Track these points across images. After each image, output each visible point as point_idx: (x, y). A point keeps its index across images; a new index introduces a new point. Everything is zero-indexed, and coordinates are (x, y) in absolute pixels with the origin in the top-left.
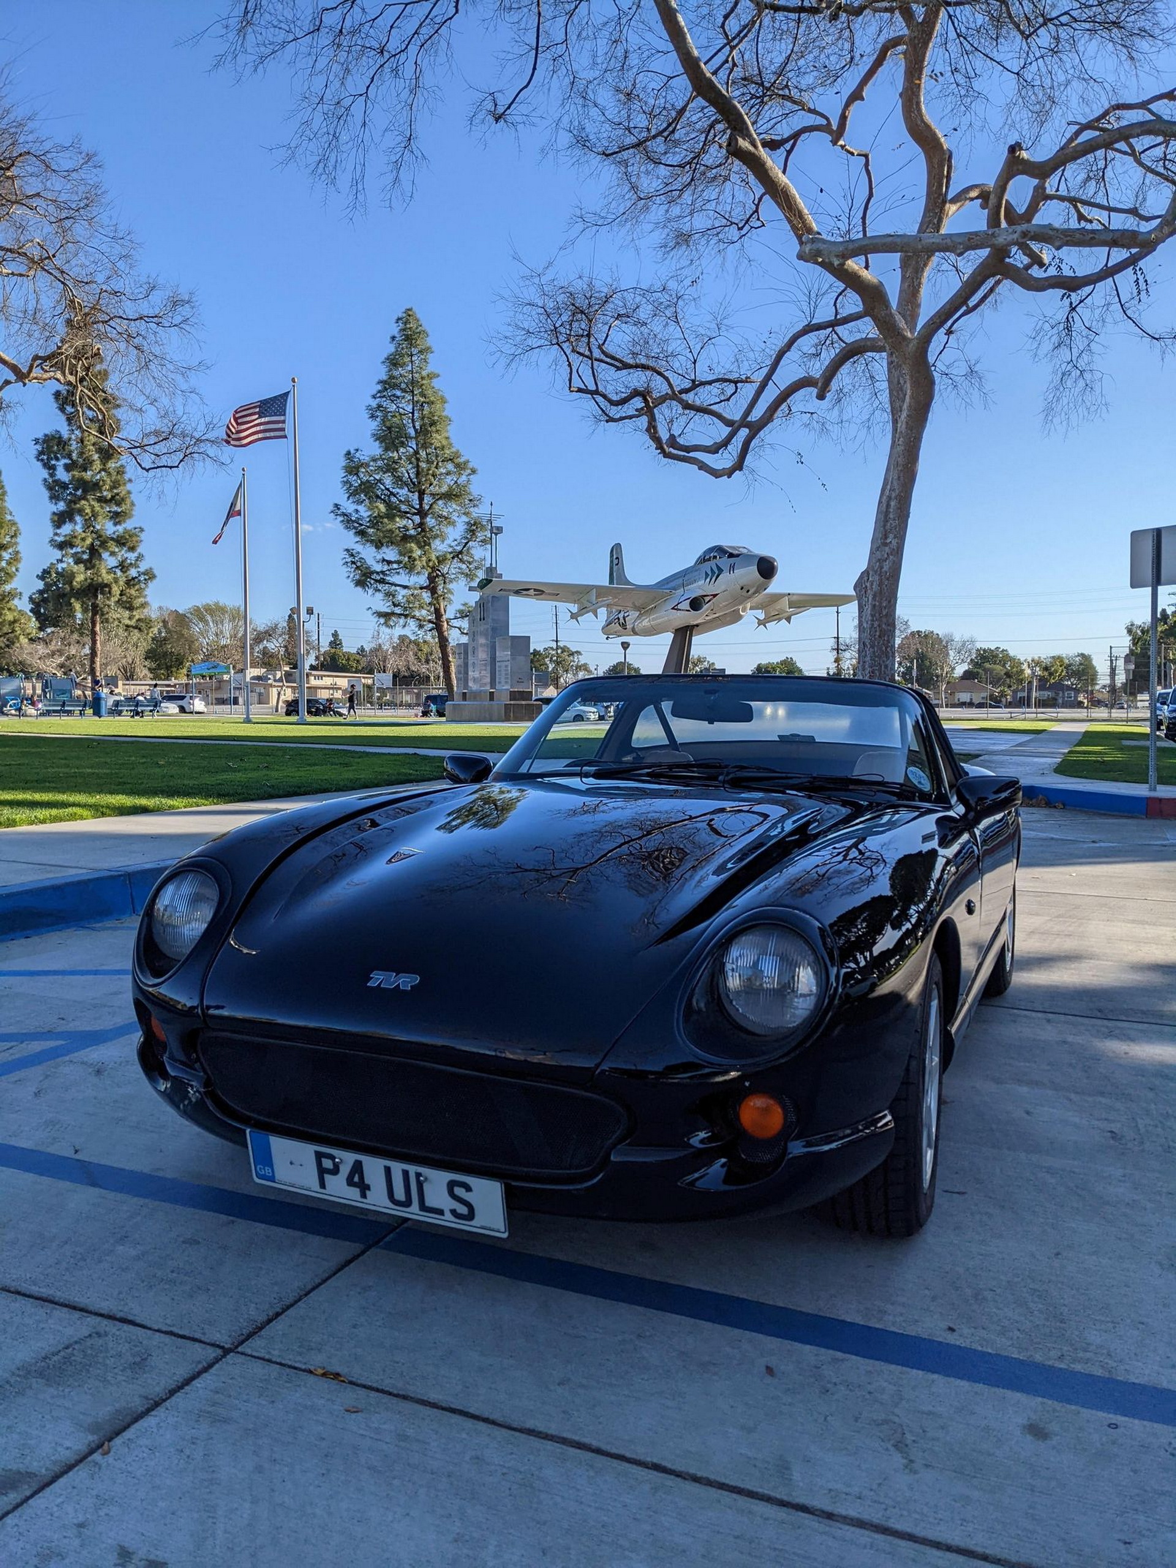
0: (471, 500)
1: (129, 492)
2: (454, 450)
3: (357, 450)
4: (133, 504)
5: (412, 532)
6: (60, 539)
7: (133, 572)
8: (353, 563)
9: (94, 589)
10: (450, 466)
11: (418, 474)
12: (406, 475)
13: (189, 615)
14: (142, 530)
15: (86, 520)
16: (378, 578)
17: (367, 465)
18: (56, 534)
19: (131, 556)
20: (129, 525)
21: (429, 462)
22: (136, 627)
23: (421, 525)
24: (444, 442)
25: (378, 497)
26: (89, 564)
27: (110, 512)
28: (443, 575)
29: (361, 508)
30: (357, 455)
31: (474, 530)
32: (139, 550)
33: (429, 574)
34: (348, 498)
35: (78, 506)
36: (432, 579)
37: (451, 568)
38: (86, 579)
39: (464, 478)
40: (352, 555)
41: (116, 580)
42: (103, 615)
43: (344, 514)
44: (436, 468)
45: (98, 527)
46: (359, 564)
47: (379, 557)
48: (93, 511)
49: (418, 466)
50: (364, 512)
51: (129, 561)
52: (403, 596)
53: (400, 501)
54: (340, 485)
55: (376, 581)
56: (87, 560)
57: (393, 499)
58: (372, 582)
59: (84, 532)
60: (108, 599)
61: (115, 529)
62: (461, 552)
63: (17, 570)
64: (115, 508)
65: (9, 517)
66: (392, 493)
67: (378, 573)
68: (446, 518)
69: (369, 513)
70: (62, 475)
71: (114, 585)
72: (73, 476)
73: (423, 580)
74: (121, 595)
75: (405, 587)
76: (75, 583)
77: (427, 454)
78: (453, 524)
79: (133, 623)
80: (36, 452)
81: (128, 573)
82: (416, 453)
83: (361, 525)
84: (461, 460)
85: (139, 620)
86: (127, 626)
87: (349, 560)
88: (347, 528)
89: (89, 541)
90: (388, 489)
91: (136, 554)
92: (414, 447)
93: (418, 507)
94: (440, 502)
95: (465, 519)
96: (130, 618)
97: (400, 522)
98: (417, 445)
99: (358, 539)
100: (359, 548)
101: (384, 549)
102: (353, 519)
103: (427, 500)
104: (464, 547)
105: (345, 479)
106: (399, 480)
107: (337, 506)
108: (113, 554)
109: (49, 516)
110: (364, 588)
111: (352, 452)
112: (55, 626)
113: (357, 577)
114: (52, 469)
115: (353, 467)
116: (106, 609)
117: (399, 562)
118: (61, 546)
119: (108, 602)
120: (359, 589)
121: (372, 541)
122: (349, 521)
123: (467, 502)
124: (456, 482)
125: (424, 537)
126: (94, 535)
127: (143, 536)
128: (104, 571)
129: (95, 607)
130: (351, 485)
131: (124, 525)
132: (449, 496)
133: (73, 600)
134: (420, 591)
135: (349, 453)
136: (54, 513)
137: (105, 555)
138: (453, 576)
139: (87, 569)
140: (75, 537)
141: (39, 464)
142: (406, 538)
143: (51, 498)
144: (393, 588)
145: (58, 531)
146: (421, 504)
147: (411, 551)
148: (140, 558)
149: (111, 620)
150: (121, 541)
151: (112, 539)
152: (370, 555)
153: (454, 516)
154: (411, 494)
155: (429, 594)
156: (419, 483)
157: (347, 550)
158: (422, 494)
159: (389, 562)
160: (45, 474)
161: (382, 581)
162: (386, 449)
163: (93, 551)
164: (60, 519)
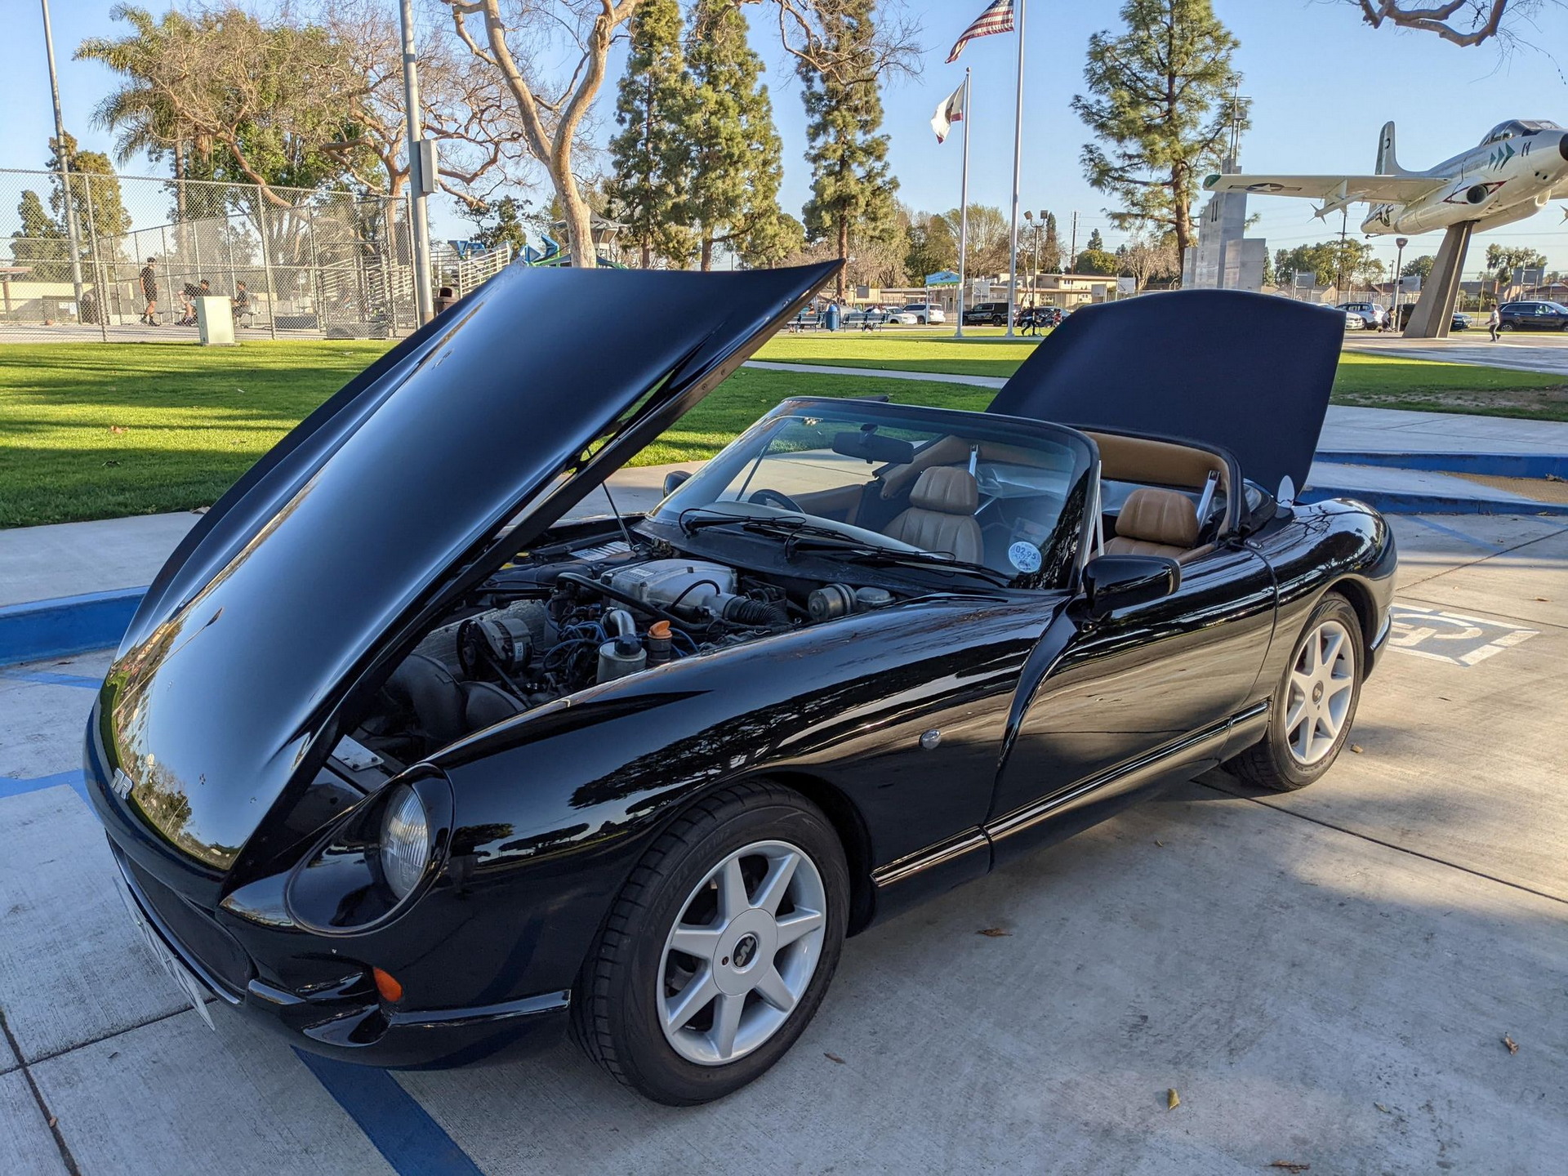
0: (1229, 79)
1: (878, 100)
2: (1215, 21)
3: (1104, 32)
4: (882, 111)
5: (1158, 121)
6: (813, 152)
7: (879, 182)
8: (1091, 160)
9: (843, 201)
10: (1208, 40)
11: (1169, 54)
12: (1156, 56)
13: (947, 219)
14: (889, 138)
15: (838, 131)
16: (1116, 175)
17: (1114, 48)
18: (812, 148)
19: (878, 165)
20: (877, 133)
21: (1183, 38)
22: (879, 238)
23: (1169, 111)
24: (1203, 14)
25: (1123, 83)
26: (838, 175)
27: (860, 121)
28: (1189, 168)
29: (1103, 98)
30: (1104, 38)
31: (1229, 114)
32: (886, 158)
33: (1174, 168)
34: (1091, 88)
35: (831, 117)
36: (1176, 173)
37: (1199, 160)
38: (835, 192)
39: (1223, 53)
40: (1091, 152)
41: (863, 191)
42: (849, 227)
43: (1085, 107)
44: (1191, 44)
45: (849, 138)
46: (1097, 161)
47: (1120, 151)
48: (844, 121)
49: (1170, 44)
50: (1106, 102)
51: (875, 171)
52: (1142, 194)
53: (1148, 86)
54: (1083, 74)
55: (1115, 179)
56: (837, 172)
57: (1140, 85)
58: (1110, 180)
59: (836, 143)
60: (855, 210)
61: (864, 138)
62: (1212, 140)
63: (779, 185)
64: (865, 117)
65: (773, 133)
66: (1138, 79)
67: (1116, 170)
68: (1198, 102)
69: (1111, 103)
70: (819, 87)
71: (860, 196)
72: (828, 86)
73: (1166, 174)
74: (867, 205)
75: (1145, 184)
76: (825, 196)
77: (1182, 30)
78: (1204, 107)
79: (877, 233)
80: (796, 65)
81: (875, 182)
82: (1170, 28)
83: (1102, 117)
84: (1222, 32)
85: (883, 230)
86: (872, 237)
87: (1087, 157)
88: (1087, 121)
89: (840, 152)
90: (1134, 74)
91: (882, 164)
92: (1168, 22)
93: (1167, 91)
94: (1193, 84)
95: (1219, 101)
96: (874, 229)
97: (1144, 111)
98: (1172, 19)
99: (1098, 133)
100: (1099, 143)
101: (1127, 142)
102: (1094, 110)
103: (1178, 81)
104: (1217, 134)
105: (1089, 67)
106: (1148, 63)
107: (1078, 98)
108: (861, 164)
109: (805, 129)
110: (1100, 187)
111: (1099, 34)
112: (824, 236)
113: (1094, 176)
114: (809, 80)
115: (1098, 52)
116: (852, 221)
117: (1139, 156)
118: (815, 159)
119: (855, 214)
120: (1095, 189)
121: (1113, 135)
122: (1089, 114)
123: (1225, 81)
124: (1214, 59)
125: (1171, 125)
126: (845, 147)
127: (890, 144)
128: (852, 183)
129: (843, 218)
130: (1095, 74)
131: (872, 134)
132: (1203, 76)
133: (823, 213)
134: (1160, 187)
135: (1095, 36)
136: (810, 126)
137: (854, 166)
138: (1201, 169)
139: (837, 181)
140: (827, 149)
141: (799, 77)
142: (1149, 129)
143: (808, 111)
144: (1132, 185)
145: (814, 144)
146: (1170, 88)
147: (1154, 144)
148: (886, 166)
149: (857, 231)
150: (868, 151)
151: (861, 149)
152: (1110, 151)
153: (1207, 100)
154: (1160, 78)
155: (1172, 191)
156: (1170, 63)
157: (1086, 146)
158: (1172, 77)
159: (1130, 157)
160: (803, 86)
161: (1120, 179)
162: (1137, 28)
163: (844, 162)
164: (815, 132)
